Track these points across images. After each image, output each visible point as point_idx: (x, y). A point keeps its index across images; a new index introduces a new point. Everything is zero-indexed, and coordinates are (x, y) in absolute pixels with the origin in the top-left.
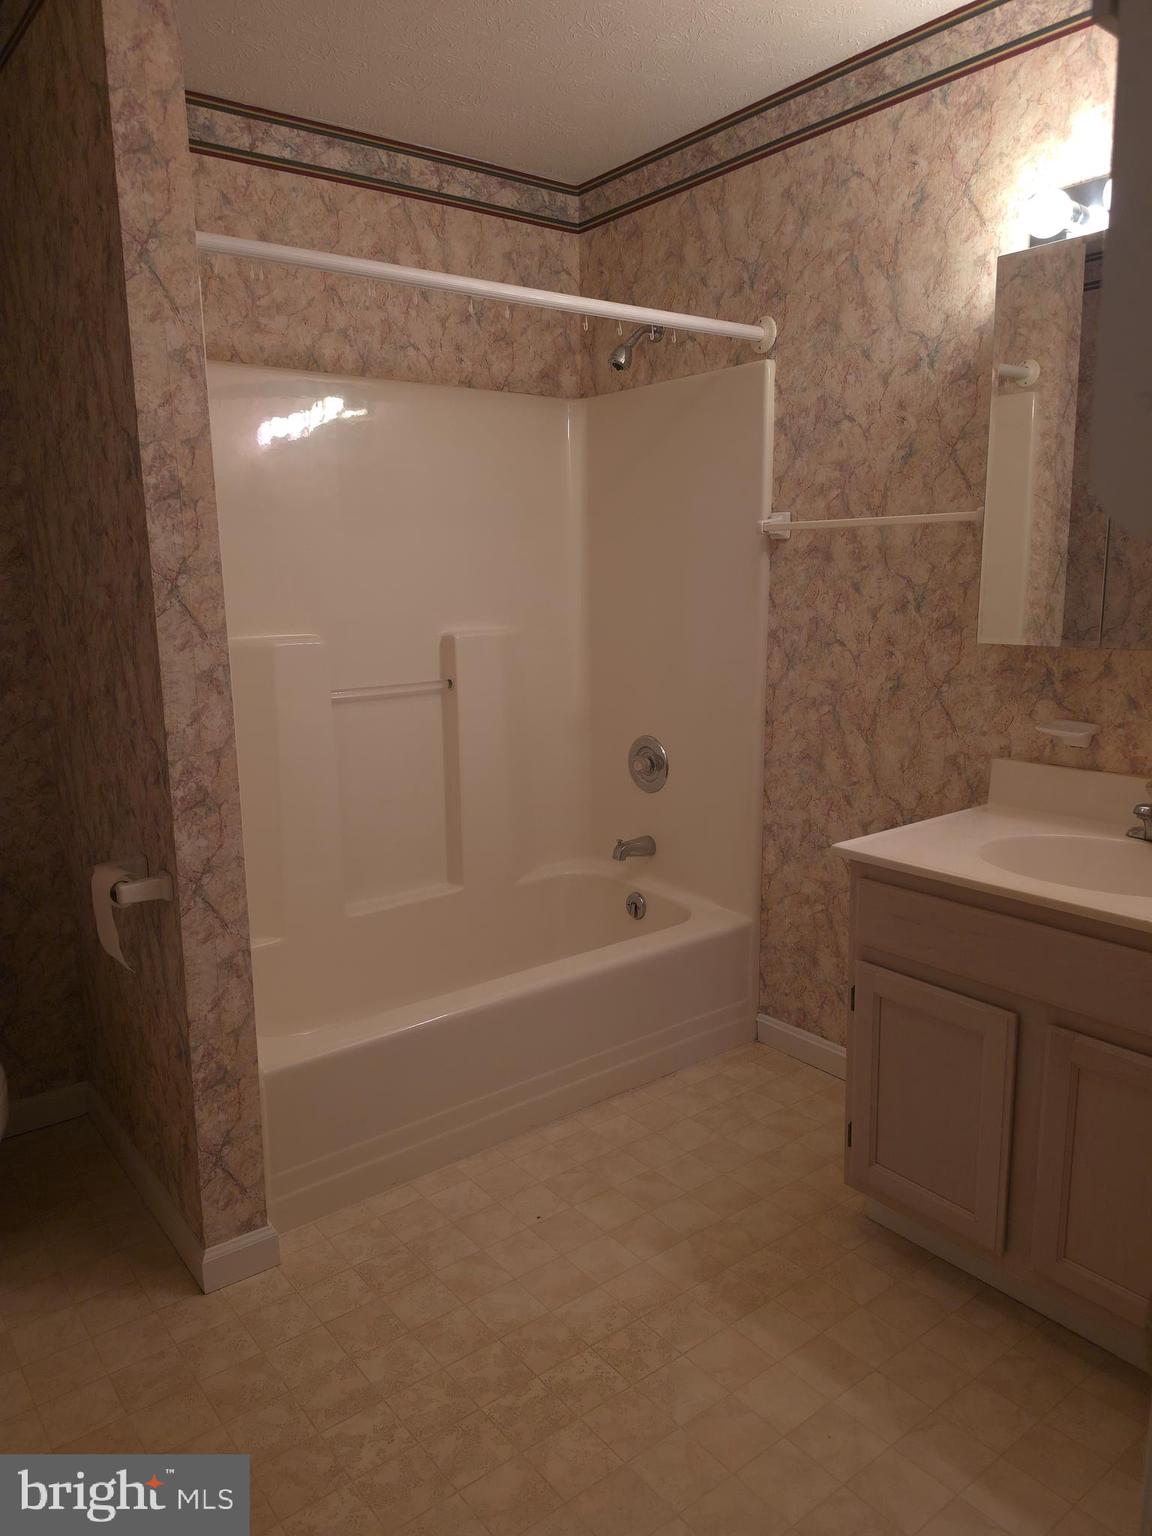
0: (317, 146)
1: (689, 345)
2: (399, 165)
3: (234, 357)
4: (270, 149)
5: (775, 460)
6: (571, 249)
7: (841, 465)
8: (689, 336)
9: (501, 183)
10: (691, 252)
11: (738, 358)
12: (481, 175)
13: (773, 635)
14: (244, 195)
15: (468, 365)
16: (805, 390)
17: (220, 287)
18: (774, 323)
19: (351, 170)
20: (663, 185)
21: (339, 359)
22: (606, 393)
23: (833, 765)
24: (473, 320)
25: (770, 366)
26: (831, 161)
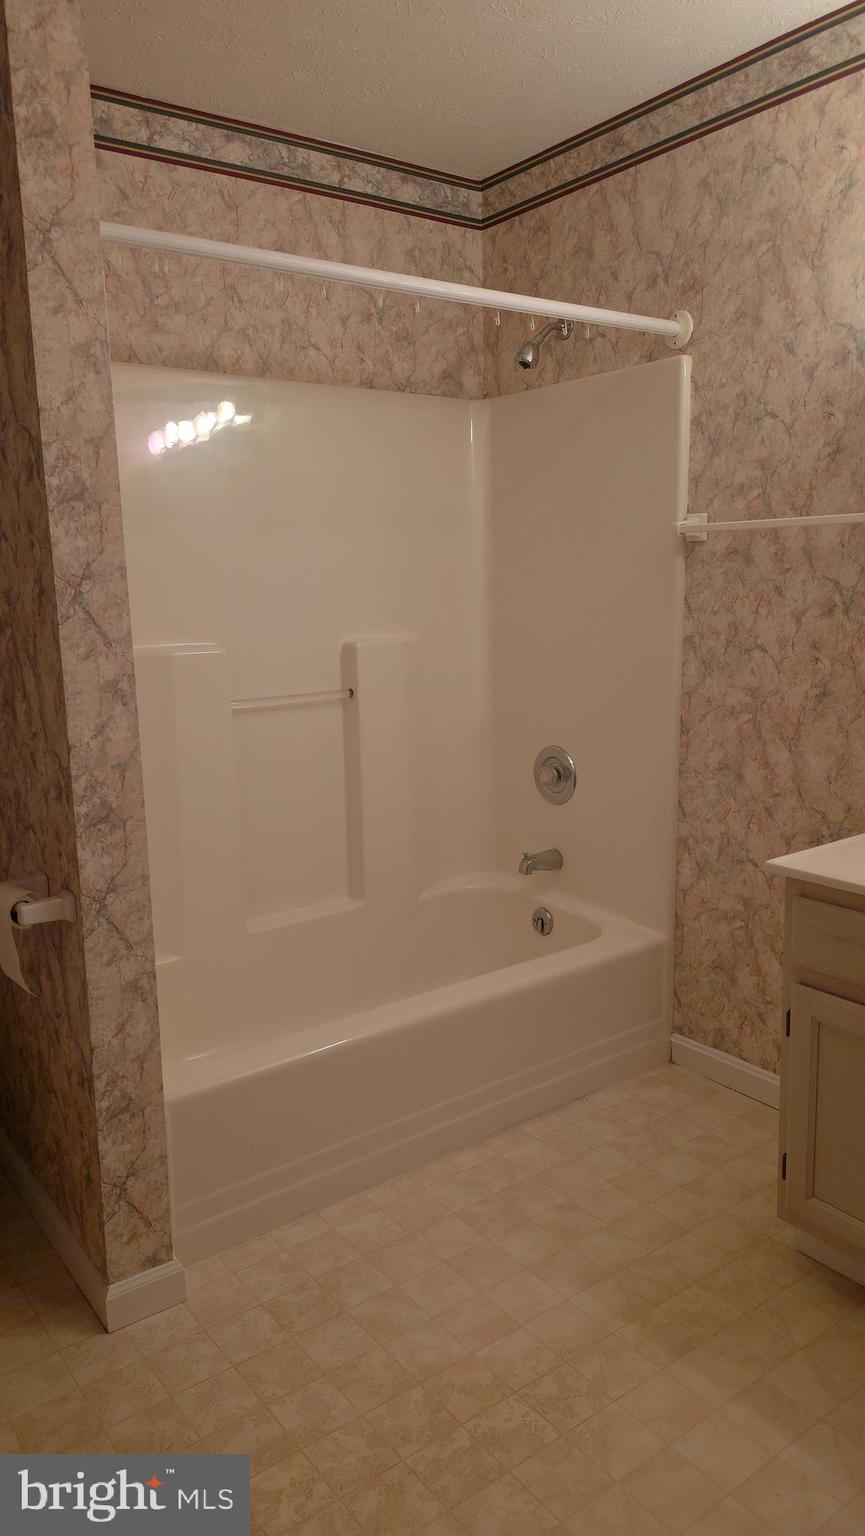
0: (216, 140)
1: (599, 342)
2: (300, 160)
3: (132, 358)
4: (168, 143)
5: (691, 459)
6: (473, 245)
7: (762, 464)
8: (600, 331)
9: (402, 178)
10: (601, 246)
11: (650, 356)
12: (383, 170)
13: (688, 640)
14: (142, 191)
15: (369, 364)
16: (723, 386)
17: (118, 285)
18: (690, 317)
19: (250, 165)
20: (571, 178)
21: (239, 358)
22: (510, 393)
23: (753, 775)
24: (375, 319)
25: (686, 363)
26: (751, 148)
